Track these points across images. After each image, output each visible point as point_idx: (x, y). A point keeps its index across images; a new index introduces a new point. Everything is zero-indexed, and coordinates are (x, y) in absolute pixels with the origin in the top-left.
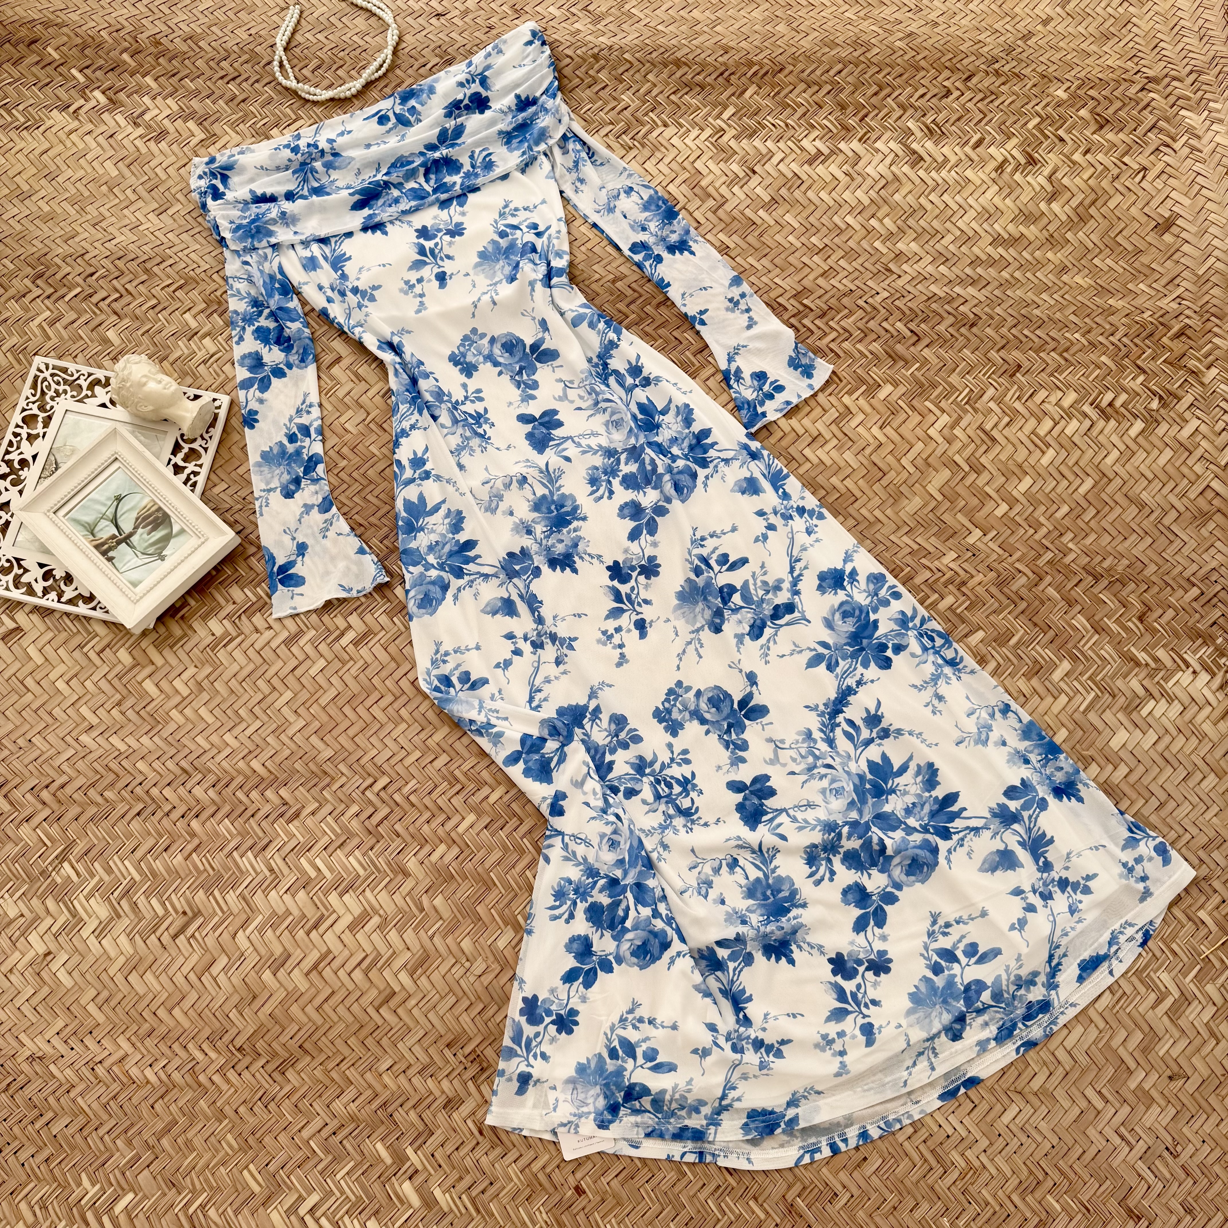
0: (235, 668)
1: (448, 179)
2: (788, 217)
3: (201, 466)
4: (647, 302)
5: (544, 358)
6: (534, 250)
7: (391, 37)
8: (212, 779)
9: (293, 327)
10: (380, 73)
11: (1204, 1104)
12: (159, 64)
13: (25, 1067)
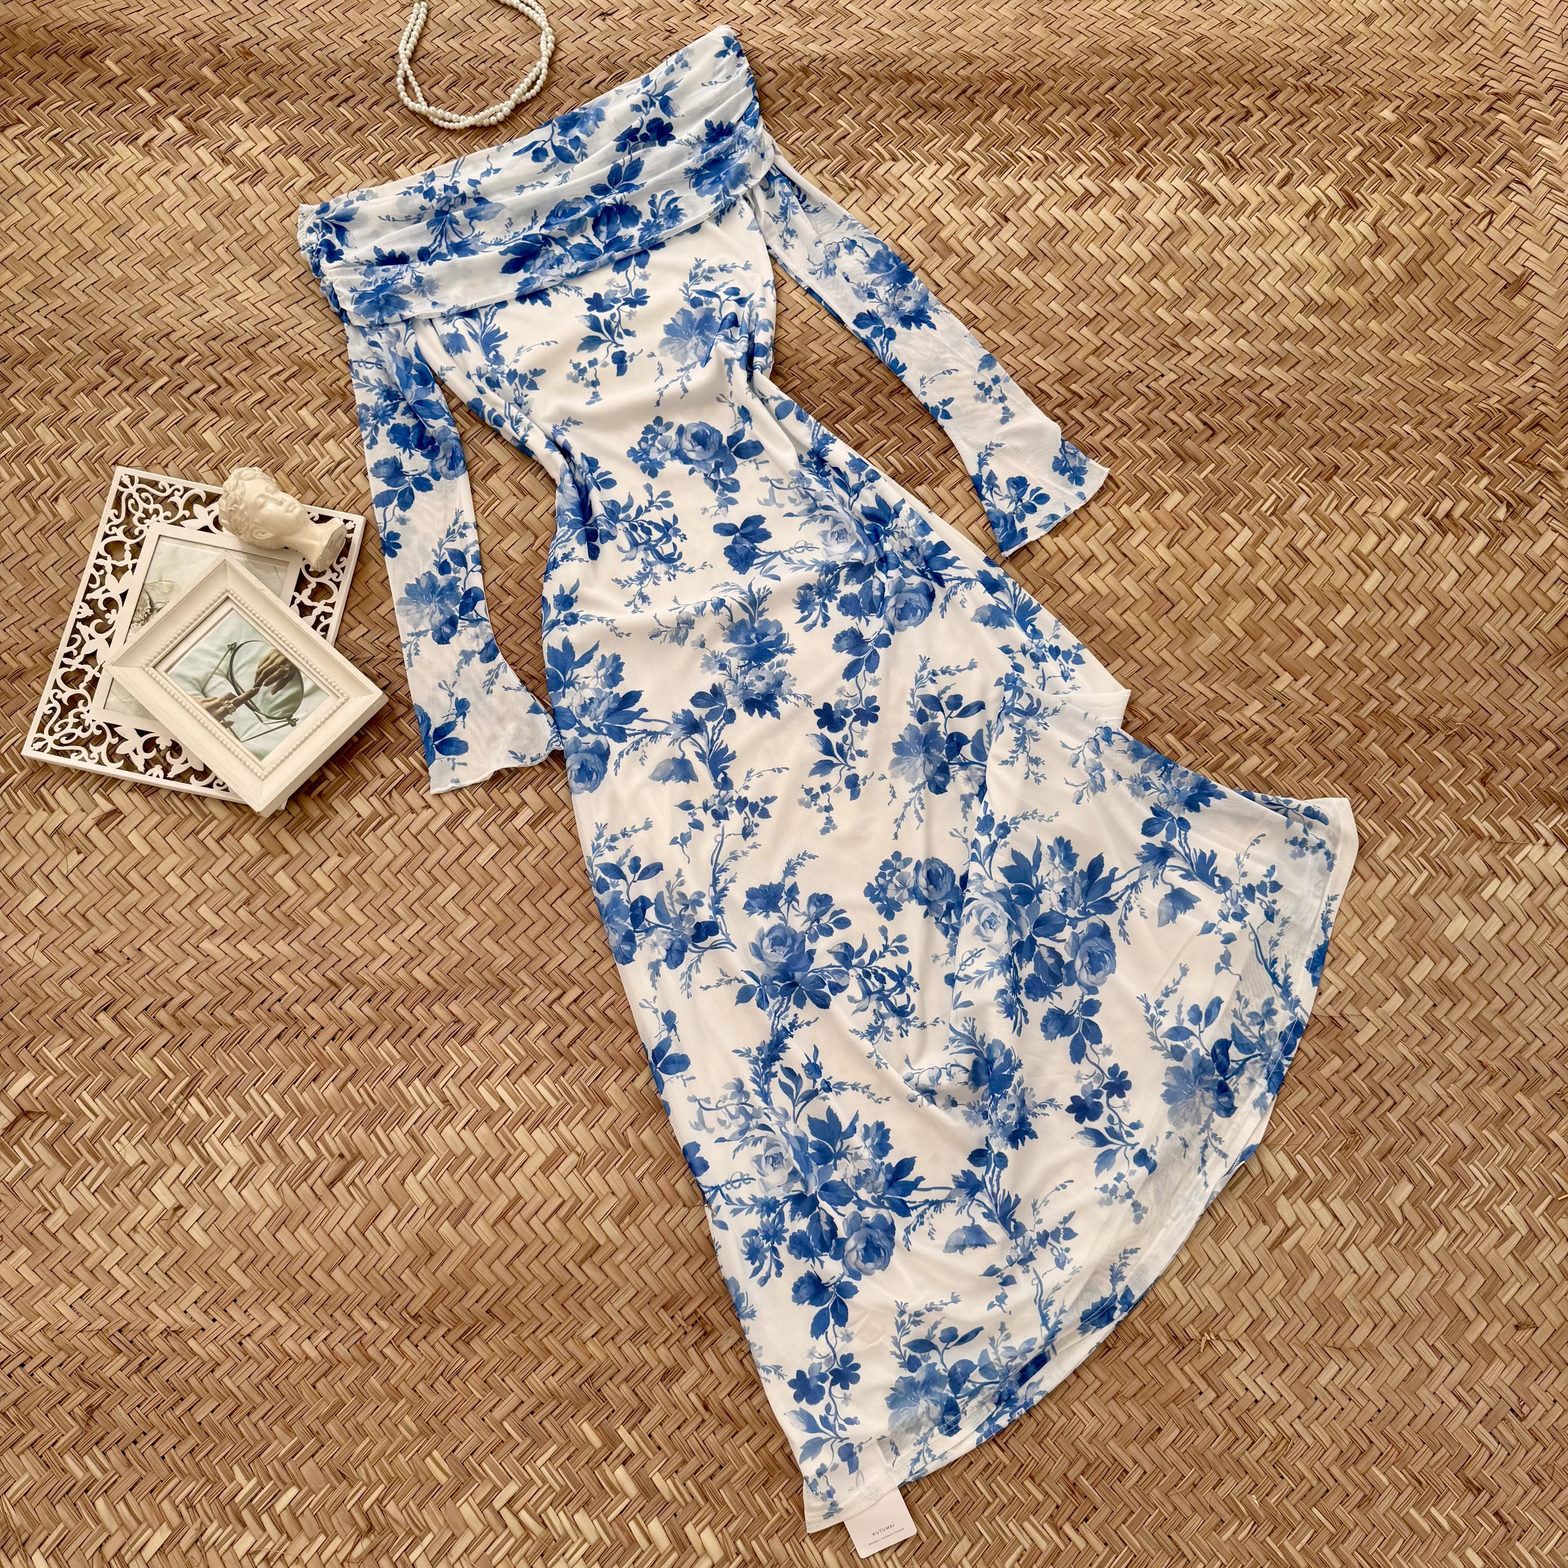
0: (388, 856)
2: (1050, 278)
3: (332, 605)
4: (877, 390)
5: (744, 452)
6: (734, 323)
7: (546, 49)
8: (366, 992)
9: (436, 425)
10: (533, 92)
11: (1554, 1357)
12: (250, 82)
13: (159, 1343)
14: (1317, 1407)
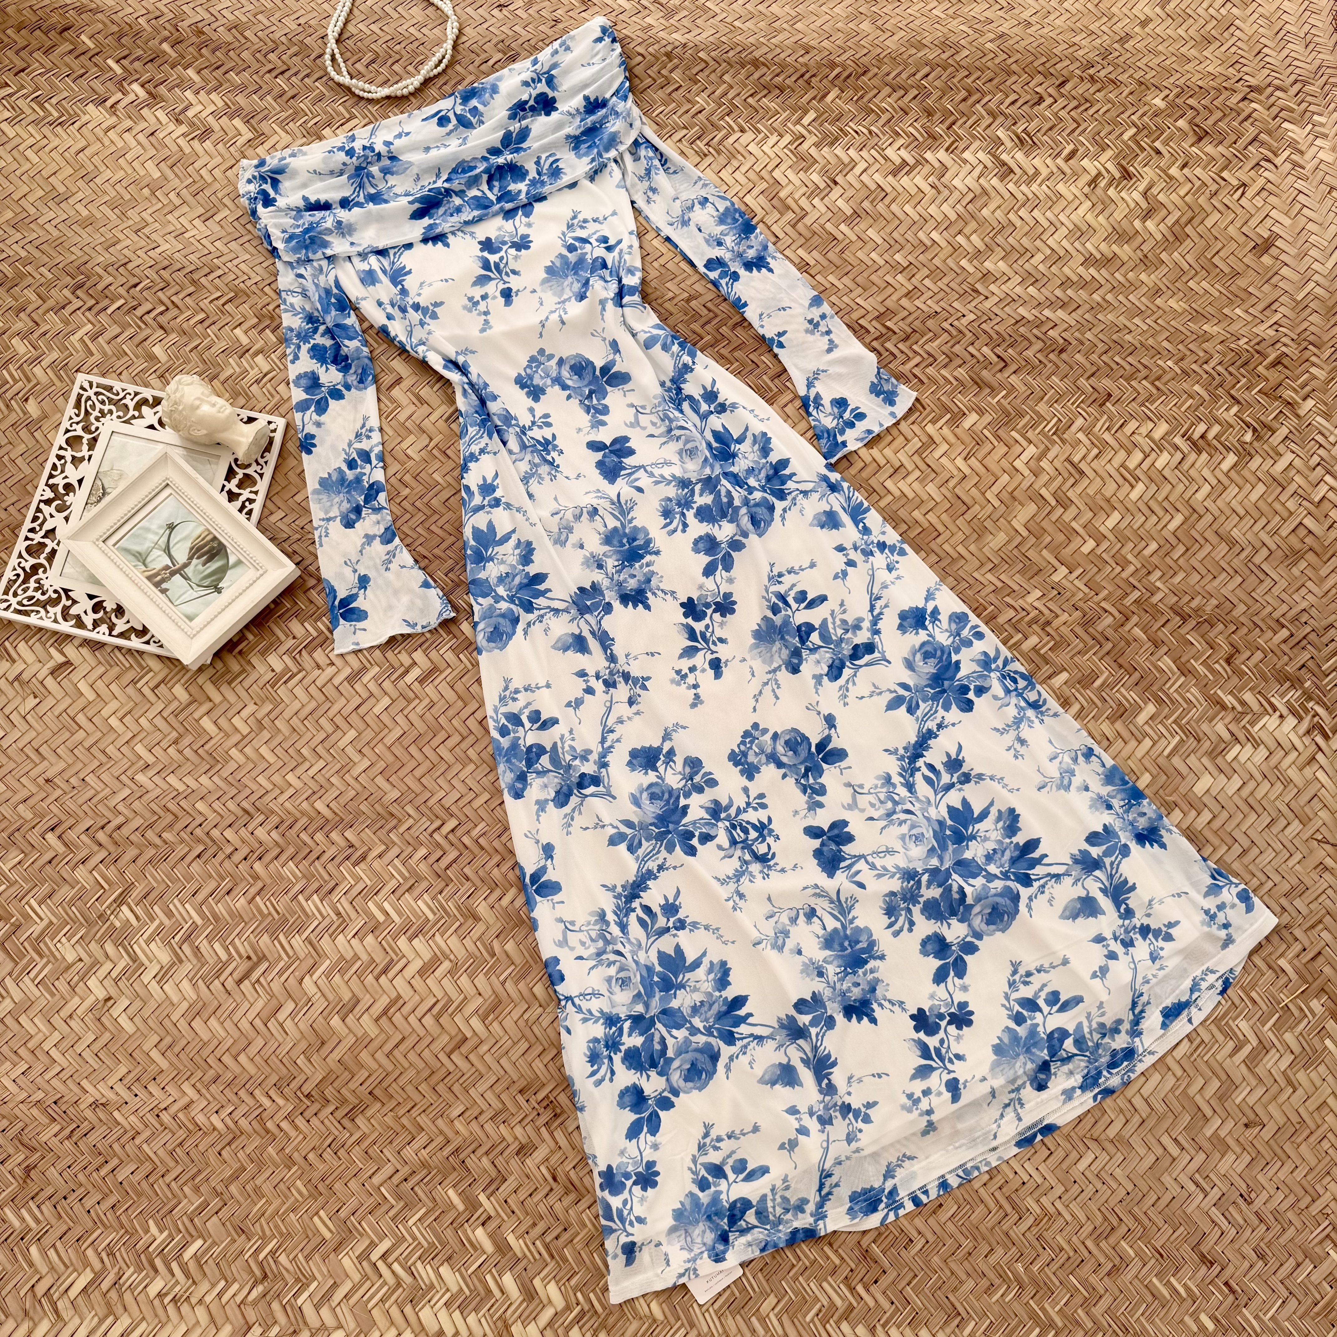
0: (296, 705)
1: (513, 187)
2: (871, 232)
3: (256, 493)
4: (723, 323)
5: (614, 382)
6: (604, 266)
7: (451, 32)
8: (275, 820)
9: (351, 346)
10: (439, 69)
11: (1279, 1151)
12: (202, 56)
13: (89, 1113)
14: (1075, 1189)
